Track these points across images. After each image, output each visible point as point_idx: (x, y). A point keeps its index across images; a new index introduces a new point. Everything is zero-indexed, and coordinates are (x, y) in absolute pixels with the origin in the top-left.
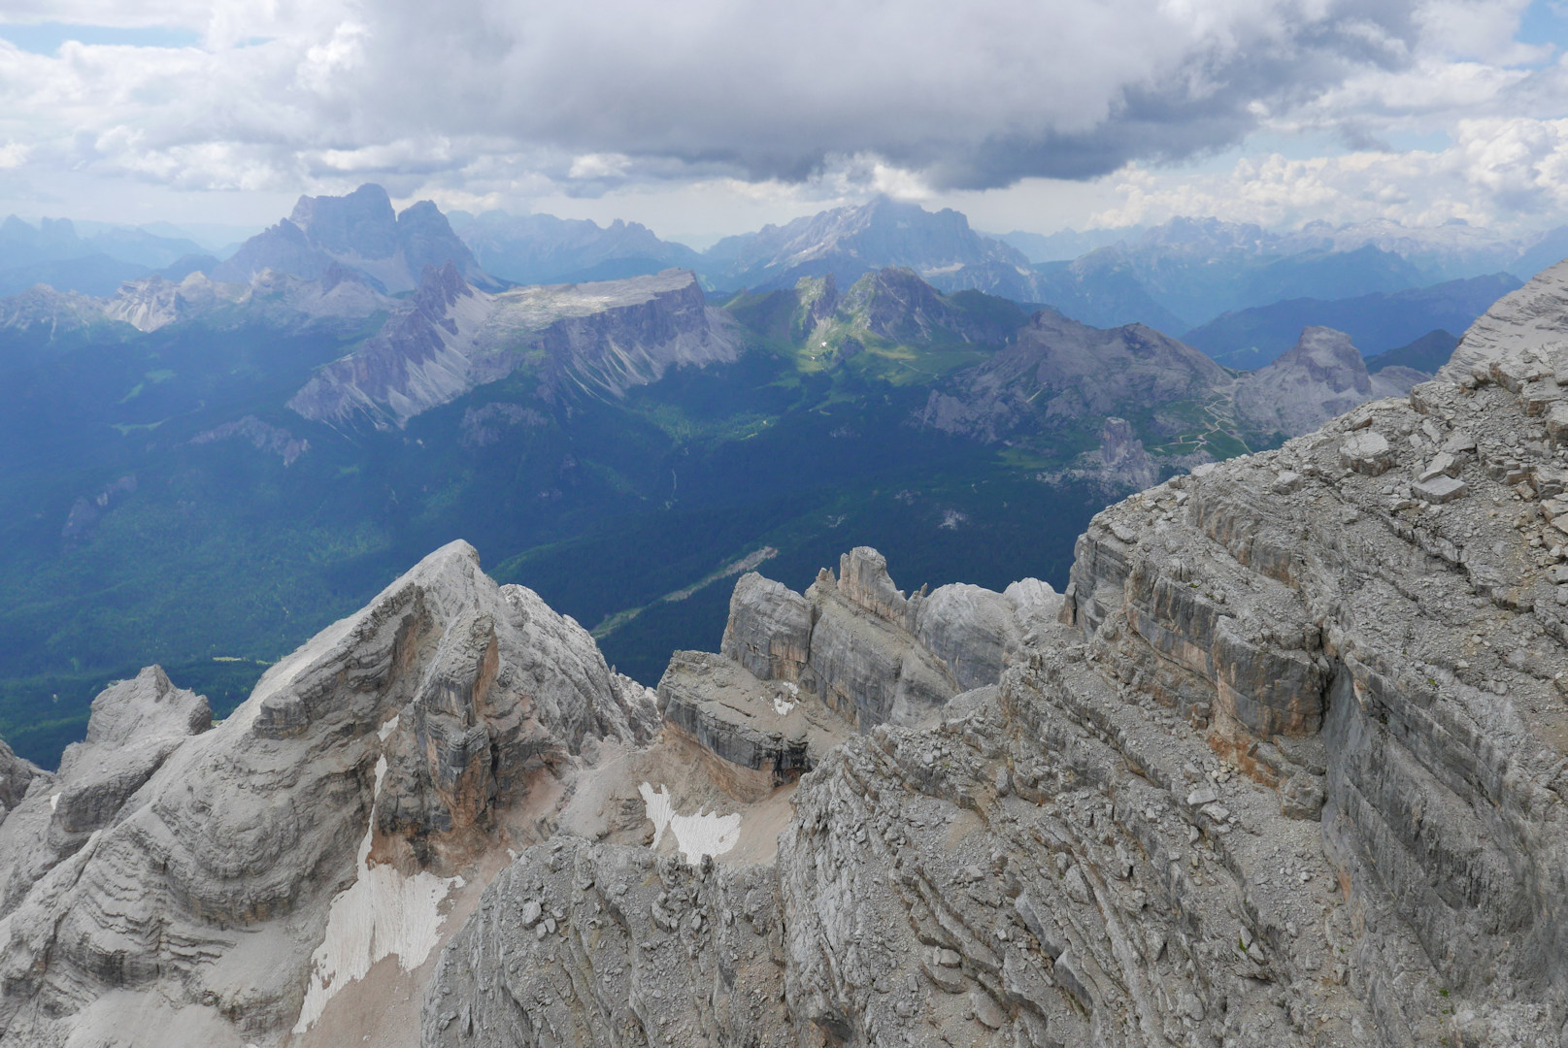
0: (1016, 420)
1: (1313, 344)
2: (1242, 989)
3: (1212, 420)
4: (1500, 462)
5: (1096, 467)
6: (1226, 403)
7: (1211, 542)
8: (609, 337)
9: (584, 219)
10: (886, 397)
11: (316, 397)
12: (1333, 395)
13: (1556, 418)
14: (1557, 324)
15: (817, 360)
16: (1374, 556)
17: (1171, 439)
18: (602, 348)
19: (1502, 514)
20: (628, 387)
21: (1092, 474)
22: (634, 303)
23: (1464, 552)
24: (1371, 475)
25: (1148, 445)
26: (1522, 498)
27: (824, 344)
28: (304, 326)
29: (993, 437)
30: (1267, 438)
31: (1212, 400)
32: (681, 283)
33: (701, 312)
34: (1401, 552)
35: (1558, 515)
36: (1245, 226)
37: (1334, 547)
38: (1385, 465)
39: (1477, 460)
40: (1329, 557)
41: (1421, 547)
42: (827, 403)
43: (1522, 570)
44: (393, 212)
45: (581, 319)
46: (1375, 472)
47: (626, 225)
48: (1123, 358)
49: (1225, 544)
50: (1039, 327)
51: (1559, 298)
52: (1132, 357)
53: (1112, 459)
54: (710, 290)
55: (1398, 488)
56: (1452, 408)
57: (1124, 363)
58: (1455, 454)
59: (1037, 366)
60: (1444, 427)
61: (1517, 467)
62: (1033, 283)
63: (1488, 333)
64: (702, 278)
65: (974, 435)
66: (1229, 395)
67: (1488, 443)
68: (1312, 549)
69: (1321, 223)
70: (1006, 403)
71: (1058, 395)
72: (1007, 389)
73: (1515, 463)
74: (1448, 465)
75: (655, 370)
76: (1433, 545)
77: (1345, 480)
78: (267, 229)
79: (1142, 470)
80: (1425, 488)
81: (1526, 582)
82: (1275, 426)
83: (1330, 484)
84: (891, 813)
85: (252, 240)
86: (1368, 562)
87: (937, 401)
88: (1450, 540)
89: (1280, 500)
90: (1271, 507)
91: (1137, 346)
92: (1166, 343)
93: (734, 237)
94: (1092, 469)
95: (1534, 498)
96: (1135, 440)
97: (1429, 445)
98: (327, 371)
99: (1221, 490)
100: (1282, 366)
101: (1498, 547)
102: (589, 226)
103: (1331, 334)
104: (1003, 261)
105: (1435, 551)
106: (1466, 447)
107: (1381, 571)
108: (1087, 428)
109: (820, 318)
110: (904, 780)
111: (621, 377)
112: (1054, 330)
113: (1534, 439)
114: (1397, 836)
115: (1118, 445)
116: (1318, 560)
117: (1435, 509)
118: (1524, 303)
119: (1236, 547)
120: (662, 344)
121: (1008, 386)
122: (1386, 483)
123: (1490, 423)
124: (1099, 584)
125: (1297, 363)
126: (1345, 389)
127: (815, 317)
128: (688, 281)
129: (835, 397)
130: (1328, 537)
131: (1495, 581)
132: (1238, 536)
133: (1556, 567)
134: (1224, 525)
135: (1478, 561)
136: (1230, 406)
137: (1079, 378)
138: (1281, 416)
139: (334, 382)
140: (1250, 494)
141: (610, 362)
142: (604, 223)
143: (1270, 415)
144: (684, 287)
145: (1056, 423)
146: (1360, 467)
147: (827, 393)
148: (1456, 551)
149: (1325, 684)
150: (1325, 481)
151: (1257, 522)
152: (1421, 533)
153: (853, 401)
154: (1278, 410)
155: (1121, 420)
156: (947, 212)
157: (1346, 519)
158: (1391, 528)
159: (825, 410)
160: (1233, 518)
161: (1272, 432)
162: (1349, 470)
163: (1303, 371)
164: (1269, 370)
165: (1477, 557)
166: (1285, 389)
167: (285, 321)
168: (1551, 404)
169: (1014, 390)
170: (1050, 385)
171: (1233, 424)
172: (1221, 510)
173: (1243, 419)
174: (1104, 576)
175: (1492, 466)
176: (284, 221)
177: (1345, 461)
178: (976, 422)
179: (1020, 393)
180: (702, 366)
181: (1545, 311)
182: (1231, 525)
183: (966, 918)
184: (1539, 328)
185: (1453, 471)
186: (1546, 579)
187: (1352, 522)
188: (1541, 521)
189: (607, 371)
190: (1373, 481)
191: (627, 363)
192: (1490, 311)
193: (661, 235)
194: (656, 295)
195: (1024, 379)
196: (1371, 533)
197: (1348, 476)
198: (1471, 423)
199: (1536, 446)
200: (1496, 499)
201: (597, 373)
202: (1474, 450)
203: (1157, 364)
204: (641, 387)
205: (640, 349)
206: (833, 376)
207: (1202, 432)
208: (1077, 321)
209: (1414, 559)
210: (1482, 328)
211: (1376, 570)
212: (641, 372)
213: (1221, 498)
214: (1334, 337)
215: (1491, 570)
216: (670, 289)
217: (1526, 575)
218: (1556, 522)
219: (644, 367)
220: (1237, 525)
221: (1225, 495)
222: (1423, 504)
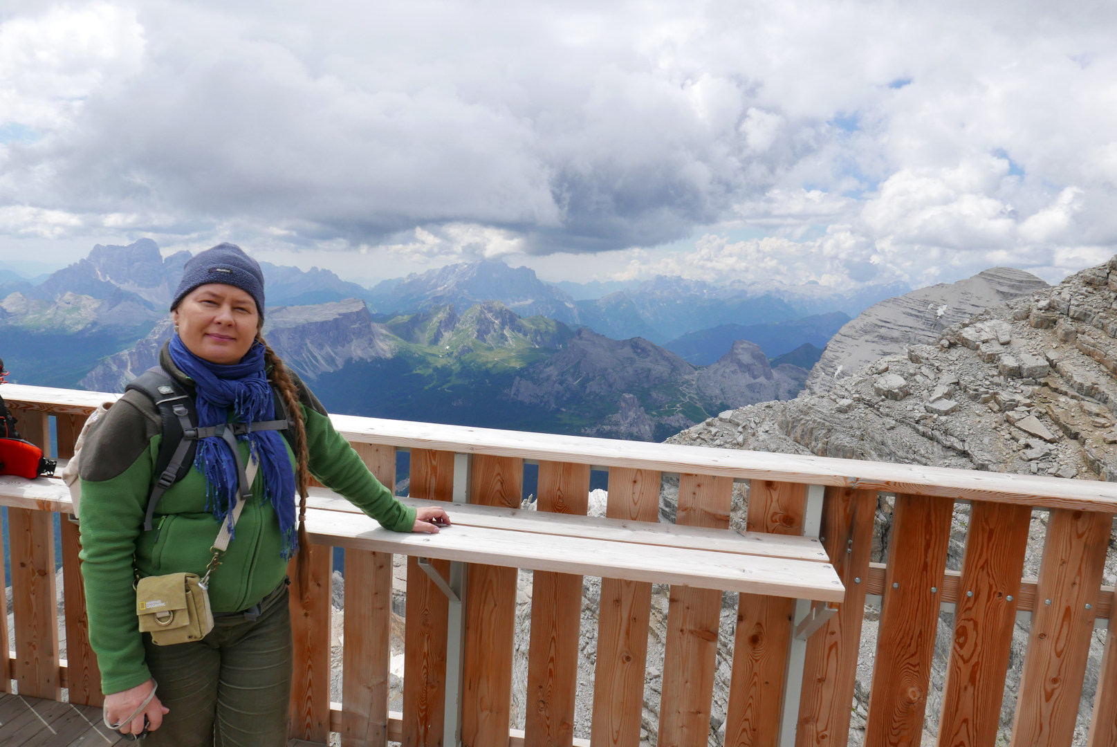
0: (568, 395)
1: (740, 350)
2: (856, 737)
3: (684, 395)
4: (976, 390)
5: (617, 424)
6: (692, 385)
7: (797, 444)
8: (308, 341)
9: (292, 266)
10: (487, 381)
11: (100, 378)
12: (753, 381)
13: (1005, 363)
14: (876, 339)
15: (443, 357)
16: (911, 448)
17: (661, 407)
18: (302, 348)
19: (983, 421)
20: (320, 373)
21: (615, 428)
22: (325, 320)
23: (966, 444)
24: (896, 400)
25: (647, 411)
26: (992, 411)
27: (448, 347)
28: (94, 331)
29: (553, 406)
30: (716, 406)
31: (684, 383)
32: (356, 308)
33: (369, 326)
34: (927, 445)
35: (1019, 420)
36: (697, 282)
37: (883, 443)
38: (905, 394)
39: (960, 389)
40: (880, 450)
41: (938, 442)
42: (449, 384)
43: (1005, 454)
44: (161, 257)
45: (289, 329)
46: (898, 398)
47: (320, 270)
48: (631, 358)
49: (807, 446)
50: (581, 339)
51: (876, 325)
52: (636, 357)
53: (627, 419)
54: (374, 313)
55: (916, 407)
56: (937, 359)
57: (632, 361)
58: (948, 385)
59: (580, 362)
60: (935, 370)
61: (987, 393)
62: (576, 313)
63: (840, 344)
64: (369, 306)
65: (542, 404)
66: (693, 380)
67: (966, 379)
68: (867, 445)
69: (739, 281)
70: (562, 385)
71: (593, 380)
72: (562, 376)
73: (985, 390)
74: (945, 392)
75: (338, 363)
76: (947, 440)
77: (881, 403)
78: (70, 265)
79: (645, 426)
80: (934, 406)
81: (1008, 460)
82: (720, 399)
83: (871, 406)
84: (588, 635)
85: (59, 272)
86: (907, 452)
87: (519, 383)
88: (956, 437)
89: (842, 416)
90: (838, 421)
91: (639, 351)
92: (657, 349)
93: (390, 280)
94: (615, 425)
95: (1000, 411)
96: (640, 407)
97: (929, 381)
98: (108, 359)
99: (802, 412)
100: (723, 363)
101: (986, 440)
102: (295, 271)
103: (750, 345)
104: (557, 299)
105: (948, 444)
106: (953, 381)
107: (916, 457)
108: (611, 400)
109: (445, 331)
110: (594, 612)
111: (315, 367)
112: (590, 340)
113: (993, 376)
114: (949, 626)
115: (630, 410)
116: (873, 453)
117: (943, 418)
118: (858, 327)
119: (816, 447)
120: (343, 346)
121: (563, 374)
122: (909, 404)
123: (964, 367)
124: (666, 486)
125: (731, 362)
126: (759, 377)
127: (442, 330)
128: (360, 307)
129: (455, 381)
130: (878, 438)
131: (989, 461)
132: (816, 440)
133: (1025, 451)
134: (806, 434)
135: (977, 449)
136: (694, 387)
137: (605, 370)
138: (723, 393)
139: (115, 368)
140: (822, 413)
141: (308, 357)
142: (305, 268)
143: (717, 392)
144: (358, 310)
145: (592, 397)
146: (890, 395)
147: (449, 378)
148: (961, 443)
149: (884, 531)
150: (868, 404)
151: (829, 431)
152: (937, 433)
153: (466, 384)
154: (722, 389)
155: (631, 395)
156: (523, 268)
157: (888, 427)
158: (917, 431)
159: (448, 389)
160: (812, 428)
161: (718, 402)
162: (883, 397)
163: (734, 367)
164: (715, 366)
165: (975, 446)
166: (725, 377)
167: (80, 327)
168: (1000, 355)
169: (566, 377)
170: (588, 374)
171: (696, 397)
172: (804, 424)
173: (702, 394)
174: (668, 482)
175: (971, 392)
176: (82, 260)
177: (879, 392)
178: (543, 397)
179: (570, 379)
180: (369, 360)
181: (869, 332)
182: (811, 433)
183: (651, 704)
184: (867, 341)
185: (949, 396)
186: (1021, 458)
187: (892, 428)
188: (1007, 424)
189: (305, 363)
190: (899, 403)
191: (319, 358)
192: (840, 331)
193: (343, 277)
194: (340, 314)
195: (572, 370)
196: (905, 434)
197: (883, 401)
198: (952, 368)
199: (996, 380)
200: (977, 412)
201: (299, 364)
202: (957, 383)
203: (651, 362)
204: (328, 373)
205: (328, 349)
206: (453, 368)
207: (678, 402)
208: (603, 335)
209: (935, 449)
210: (836, 341)
211: (913, 457)
212: (328, 363)
213: (802, 416)
214: (751, 346)
215: (985, 454)
216: (349, 311)
217: (1007, 456)
218: (1019, 424)
219: (330, 361)
220: (816, 433)
221: (805, 415)
222: (935, 416)
